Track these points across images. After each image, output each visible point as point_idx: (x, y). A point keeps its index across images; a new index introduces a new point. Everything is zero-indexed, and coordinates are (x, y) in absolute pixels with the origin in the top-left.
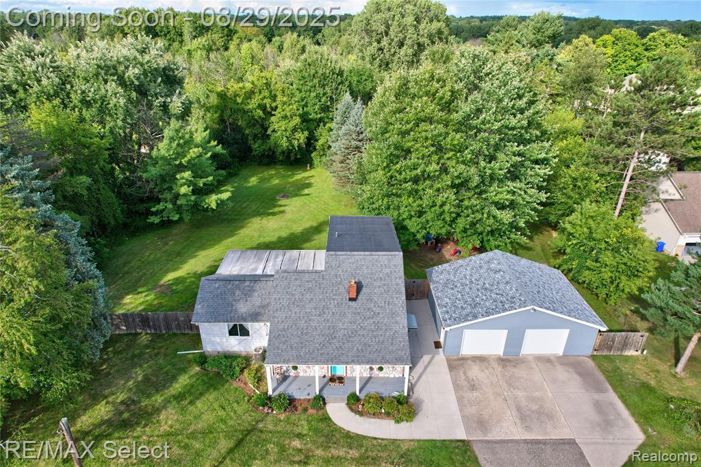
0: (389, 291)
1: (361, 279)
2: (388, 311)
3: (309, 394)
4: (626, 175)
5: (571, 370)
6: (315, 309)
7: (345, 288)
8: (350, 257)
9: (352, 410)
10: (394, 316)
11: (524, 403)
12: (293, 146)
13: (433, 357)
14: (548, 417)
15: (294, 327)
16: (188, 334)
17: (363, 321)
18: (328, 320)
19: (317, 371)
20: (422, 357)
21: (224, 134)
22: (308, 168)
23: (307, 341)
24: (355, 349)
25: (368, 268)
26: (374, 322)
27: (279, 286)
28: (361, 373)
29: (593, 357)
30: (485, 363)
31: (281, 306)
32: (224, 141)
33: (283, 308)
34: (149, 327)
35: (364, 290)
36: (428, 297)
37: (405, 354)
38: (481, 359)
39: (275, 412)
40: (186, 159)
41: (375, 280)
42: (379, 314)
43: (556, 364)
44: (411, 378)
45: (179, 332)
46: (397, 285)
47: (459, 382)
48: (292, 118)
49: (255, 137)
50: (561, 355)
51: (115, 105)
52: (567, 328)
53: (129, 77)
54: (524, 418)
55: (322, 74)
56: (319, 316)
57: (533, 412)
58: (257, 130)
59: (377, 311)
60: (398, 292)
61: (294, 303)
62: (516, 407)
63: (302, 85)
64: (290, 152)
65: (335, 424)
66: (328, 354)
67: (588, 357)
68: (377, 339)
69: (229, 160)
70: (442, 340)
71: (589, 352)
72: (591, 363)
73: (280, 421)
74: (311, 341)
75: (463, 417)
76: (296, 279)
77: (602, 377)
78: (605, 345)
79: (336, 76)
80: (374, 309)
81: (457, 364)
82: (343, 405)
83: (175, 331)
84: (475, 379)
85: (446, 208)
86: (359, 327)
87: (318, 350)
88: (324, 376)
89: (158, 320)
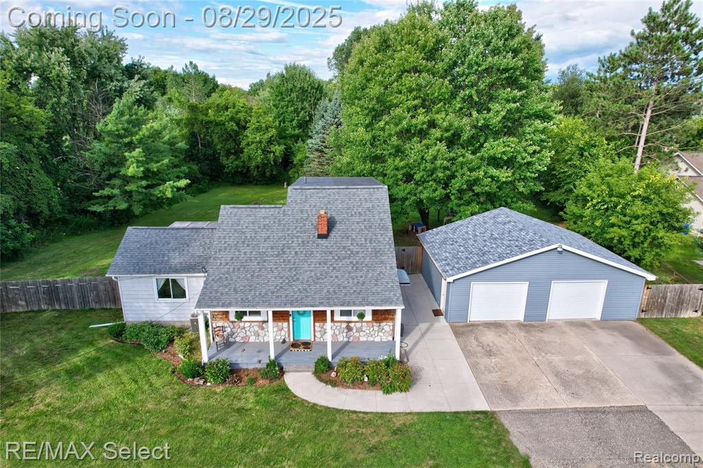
0: (370, 227)
1: (334, 214)
2: (370, 250)
3: (260, 362)
4: (640, 137)
5: (615, 333)
6: (272, 248)
7: (312, 224)
8: (320, 191)
9: (321, 380)
10: (378, 255)
11: (562, 367)
12: (268, 160)
13: (432, 325)
14: (601, 382)
15: (242, 269)
16: (111, 309)
17: (336, 260)
18: (289, 261)
19: (273, 334)
20: (417, 325)
21: (195, 149)
22: (285, 186)
23: (258, 284)
24: (325, 290)
25: (342, 202)
26: (351, 263)
27: (225, 222)
28: (334, 335)
29: (640, 321)
30: (503, 329)
31: (226, 245)
32: (194, 157)
33: (229, 248)
34: (58, 300)
35: (338, 226)
36: (421, 272)
37: (395, 295)
38: (497, 326)
39: (209, 384)
40: (137, 137)
41: (352, 215)
42: (358, 253)
43: (595, 328)
44: (404, 345)
45: (98, 307)
46: (381, 220)
47: (470, 348)
48: (267, 129)
49: (228, 153)
50: (599, 319)
51: (58, 76)
52: (605, 279)
53: (80, 53)
54: (566, 383)
55: (300, 88)
56: (277, 256)
57: (578, 376)
58: (230, 145)
59: (355, 250)
60: (383, 228)
61: (243, 242)
62: (553, 372)
63: (279, 100)
64: (264, 165)
65: (295, 396)
66: (286, 296)
67: (634, 321)
68: (356, 281)
69: (199, 176)
70: (442, 307)
71: (635, 313)
72: (640, 327)
73: (216, 393)
74: (264, 283)
75: (481, 385)
76: (248, 216)
77: (659, 340)
78: (655, 303)
79: (315, 91)
80: (352, 247)
81: (464, 330)
82: (309, 376)
83: (94, 305)
84: (491, 344)
85: (438, 163)
86: (331, 268)
87: (273, 293)
88: (284, 342)
89: (71, 290)
